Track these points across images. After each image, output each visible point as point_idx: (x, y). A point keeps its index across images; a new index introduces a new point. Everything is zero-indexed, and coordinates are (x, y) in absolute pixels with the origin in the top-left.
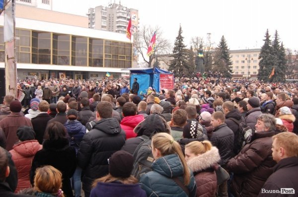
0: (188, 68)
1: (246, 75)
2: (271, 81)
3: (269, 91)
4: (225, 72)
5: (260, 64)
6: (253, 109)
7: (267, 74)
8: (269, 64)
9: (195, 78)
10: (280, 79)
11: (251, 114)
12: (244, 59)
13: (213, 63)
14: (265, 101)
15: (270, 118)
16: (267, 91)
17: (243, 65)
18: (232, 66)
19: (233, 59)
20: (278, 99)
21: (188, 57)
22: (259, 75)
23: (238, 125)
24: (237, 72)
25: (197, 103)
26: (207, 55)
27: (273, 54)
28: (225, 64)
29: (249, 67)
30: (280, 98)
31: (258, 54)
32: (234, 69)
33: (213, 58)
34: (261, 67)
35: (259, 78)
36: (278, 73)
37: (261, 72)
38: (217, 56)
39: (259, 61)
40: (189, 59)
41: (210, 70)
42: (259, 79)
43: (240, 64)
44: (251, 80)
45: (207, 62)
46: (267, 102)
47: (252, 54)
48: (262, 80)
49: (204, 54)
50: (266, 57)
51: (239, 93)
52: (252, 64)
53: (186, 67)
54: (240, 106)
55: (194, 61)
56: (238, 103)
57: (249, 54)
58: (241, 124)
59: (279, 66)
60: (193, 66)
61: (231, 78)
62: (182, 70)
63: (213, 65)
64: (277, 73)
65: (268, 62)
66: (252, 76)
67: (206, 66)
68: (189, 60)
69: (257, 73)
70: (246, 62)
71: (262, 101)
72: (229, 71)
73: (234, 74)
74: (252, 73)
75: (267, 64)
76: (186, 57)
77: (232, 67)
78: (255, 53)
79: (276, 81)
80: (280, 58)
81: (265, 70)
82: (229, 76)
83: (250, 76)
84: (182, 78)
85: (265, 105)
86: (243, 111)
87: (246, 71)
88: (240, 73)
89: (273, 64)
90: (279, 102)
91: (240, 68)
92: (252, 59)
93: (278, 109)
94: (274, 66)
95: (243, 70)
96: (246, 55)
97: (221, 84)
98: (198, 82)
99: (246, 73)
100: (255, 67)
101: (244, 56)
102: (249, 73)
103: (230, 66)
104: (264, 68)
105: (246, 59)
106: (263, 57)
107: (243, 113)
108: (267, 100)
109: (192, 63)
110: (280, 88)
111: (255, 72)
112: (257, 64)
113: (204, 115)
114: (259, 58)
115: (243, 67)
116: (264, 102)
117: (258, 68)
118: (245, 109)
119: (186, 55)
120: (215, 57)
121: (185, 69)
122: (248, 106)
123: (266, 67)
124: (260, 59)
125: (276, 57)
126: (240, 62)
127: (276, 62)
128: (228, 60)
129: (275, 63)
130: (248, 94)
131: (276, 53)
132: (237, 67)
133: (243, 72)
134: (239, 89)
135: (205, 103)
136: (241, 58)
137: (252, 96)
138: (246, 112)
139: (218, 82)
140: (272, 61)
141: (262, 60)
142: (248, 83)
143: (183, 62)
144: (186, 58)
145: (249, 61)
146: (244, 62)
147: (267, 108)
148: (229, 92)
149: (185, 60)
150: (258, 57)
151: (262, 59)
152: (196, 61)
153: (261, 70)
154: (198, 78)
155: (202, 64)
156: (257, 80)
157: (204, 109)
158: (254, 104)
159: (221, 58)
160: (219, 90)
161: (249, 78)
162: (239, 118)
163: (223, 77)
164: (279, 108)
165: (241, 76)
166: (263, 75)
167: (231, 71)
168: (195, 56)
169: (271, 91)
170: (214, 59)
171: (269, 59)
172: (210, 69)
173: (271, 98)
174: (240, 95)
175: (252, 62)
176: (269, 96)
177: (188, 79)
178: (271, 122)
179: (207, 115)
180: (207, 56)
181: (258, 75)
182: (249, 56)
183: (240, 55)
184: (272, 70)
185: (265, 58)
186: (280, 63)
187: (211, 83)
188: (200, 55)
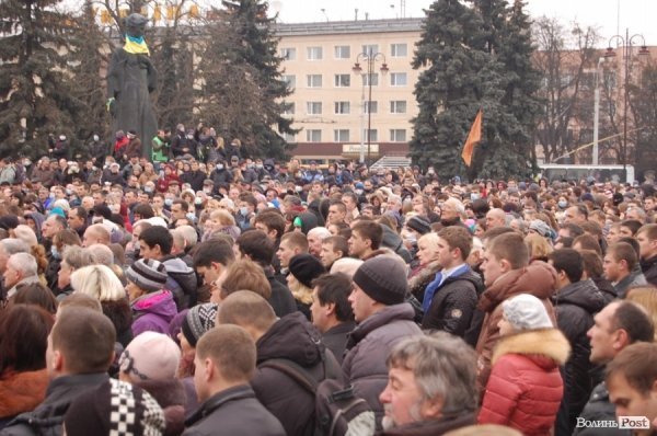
0: (73, 111)
1: (357, 146)
2: (471, 175)
3: (455, 221)
4: (257, 129)
5: (419, 91)
6: (379, 310)
7: (456, 142)
8: (461, 92)
9: (111, 164)
10: (510, 163)
11: (373, 335)
12: (346, 67)
13: (199, 84)
14: (439, 268)
15: (441, 352)
16: (446, 223)
17: (343, 94)
18: (288, 100)
19: (296, 64)
20: (493, 260)
21: (73, 56)
22: (416, 143)
23: (313, 395)
24: (317, 132)
25: (114, 289)
26: (169, 44)
27: (477, 45)
28: (258, 91)
29: (371, 106)
30: (499, 257)
31: (411, 44)
32: (299, 116)
33: (197, 60)
34: (428, 106)
35: (415, 159)
36: (503, 133)
37: (425, 128)
38: (214, 53)
39: (414, 76)
40: (75, 64)
41: (185, 120)
42: (420, 163)
43: (330, 93)
44: (380, 167)
45: (170, 81)
46: (446, 274)
47: (383, 45)
48: (431, 171)
49: (150, 41)
50: (446, 57)
51: (318, 233)
52: (385, 92)
53: (63, 103)
54: (323, 299)
55: (103, 73)
56: (309, 286)
57: (369, 41)
58: (323, 391)
59: (508, 99)
60: (97, 102)
61: (288, 159)
62: (43, 121)
63: (200, 94)
64: (498, 136)
65: (458, 80)
66: (386, 149)
67: (163, 102)
68: (76, 71)
69: (409, 136)
70: (356, 80)
71: (425, 272)
72: (275, 128)
73: (301, 138)
74: (384, 136)
75: (452, 93)
76: (62, 52)
77: (290, 107)
78: (398, 40)
79: (494, 174)
80: (511, 64)
81: (446, 122)
82: (276, 152)
83: (375, 148)
84: (44, 161)
85: (438, 290)
86: (333, 323)
87: (355, 123)
88: (328, 137)
89: (479, 95)
90: (496, 272)
91: (328, 112)
92: (385, 68)
93: (491, 309)
94: (486, 103)
95: (343, 120)
96: (356, 46)
97: (234, 191)
98: (121, 180)
99: (357, 134)
100: (399, 106)
101: (346, 52)
102: (371, 133)
103: (278, 101)
104: (440, 110)
105: (357, 67)
106: (434, 59)
107: (334, 331)
108: (447, 264)
109: (95, 84)
110: (509, 208)
111: (401, 132)
112: (406, 91)
113: (143, 350)
114: (416, 65)
115: (341, 107)
116: (431, 278)
117: (414, 109)
118: (344, 312)
119: (60, 42)
120: (206, 56)
121: (55, 113)
122: (358, 299)
123: (447, 105)
124: (422, 69)
125: (493, 56)
126: (329, 81)
127: (494, 82)
128: (272, 71)
129: (490, 87)
130: (357, 241)
131: (491, 40)
132: (317, 107)
133: (345, 132)
134: (320, 214)
135: (149, 290)
136: (331, 61)
137: (375, 246)
138: (351, 330)
139: (222, 183)
140: (474, 77)
141: (430, 74)
142: (368, 184)
143: (49, 78)
144: (62, 62)
145: (371, 79)
146: (344, 80)
147: (446, 306)
148: (272, 236)
149: (57, 68)
150: (410, 57)
151: (429, 66)
152: (114, 75)
153: (426, 119)
154: (123, 163)
155: (145, 91)
156: (407, 168)
157: (145, 318)
158: (382, 288)
159: (239, 62)
160: (226, 222)
161: (371, 160)
162: (310, 360)
163: (245, 154)
164: (495, 301)
165: (335, 148)
166: (434, 145)
167: (285, 125)
168: (105, 51)
169: (470, 223)
170: (201, 66)
171: (461, 70)
172: (182, 114)
173: (465, 256)
174: (326, 241)
175: (383, 80)
176: (453, 244)
177: (74, 167)
178: (445, 370)
179: (159, 349)
180: (169, 52)
181: (411, 145)
182: (371, 54)
183: (329, 46)
184: (472, 120)
185: (441, 61)
186: (510, 87)
187: (188, 188)
188: (134, 47)
